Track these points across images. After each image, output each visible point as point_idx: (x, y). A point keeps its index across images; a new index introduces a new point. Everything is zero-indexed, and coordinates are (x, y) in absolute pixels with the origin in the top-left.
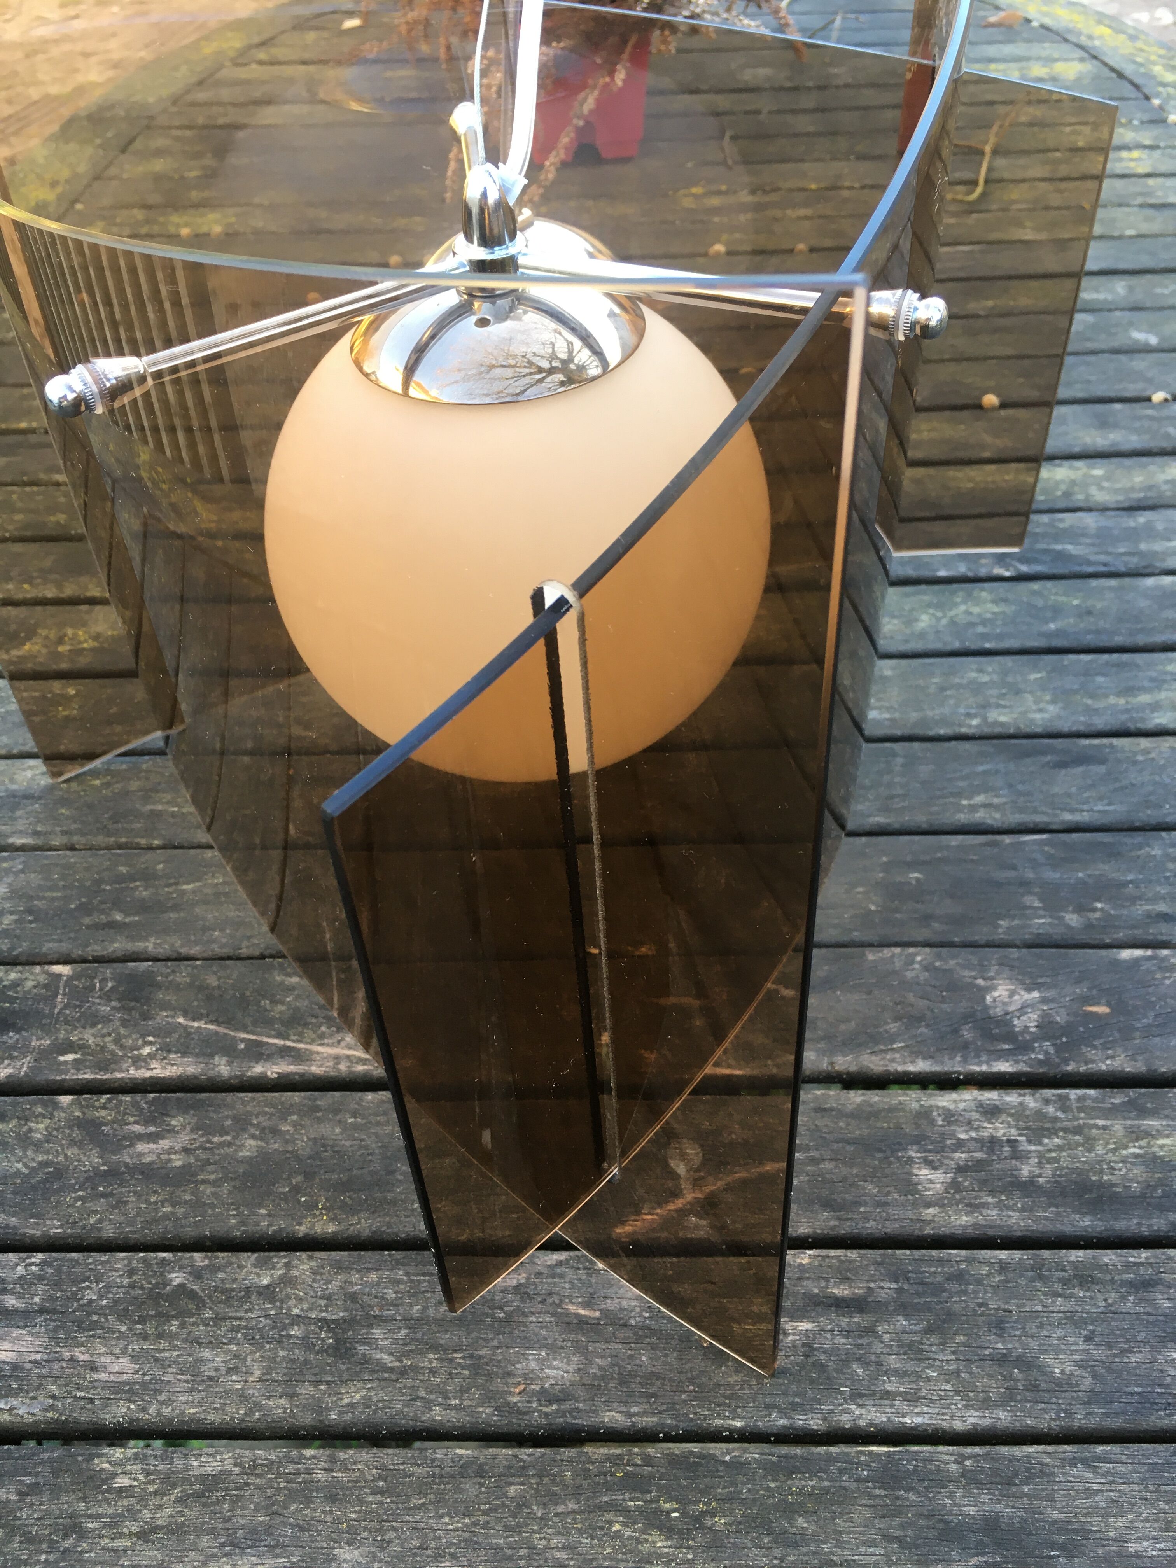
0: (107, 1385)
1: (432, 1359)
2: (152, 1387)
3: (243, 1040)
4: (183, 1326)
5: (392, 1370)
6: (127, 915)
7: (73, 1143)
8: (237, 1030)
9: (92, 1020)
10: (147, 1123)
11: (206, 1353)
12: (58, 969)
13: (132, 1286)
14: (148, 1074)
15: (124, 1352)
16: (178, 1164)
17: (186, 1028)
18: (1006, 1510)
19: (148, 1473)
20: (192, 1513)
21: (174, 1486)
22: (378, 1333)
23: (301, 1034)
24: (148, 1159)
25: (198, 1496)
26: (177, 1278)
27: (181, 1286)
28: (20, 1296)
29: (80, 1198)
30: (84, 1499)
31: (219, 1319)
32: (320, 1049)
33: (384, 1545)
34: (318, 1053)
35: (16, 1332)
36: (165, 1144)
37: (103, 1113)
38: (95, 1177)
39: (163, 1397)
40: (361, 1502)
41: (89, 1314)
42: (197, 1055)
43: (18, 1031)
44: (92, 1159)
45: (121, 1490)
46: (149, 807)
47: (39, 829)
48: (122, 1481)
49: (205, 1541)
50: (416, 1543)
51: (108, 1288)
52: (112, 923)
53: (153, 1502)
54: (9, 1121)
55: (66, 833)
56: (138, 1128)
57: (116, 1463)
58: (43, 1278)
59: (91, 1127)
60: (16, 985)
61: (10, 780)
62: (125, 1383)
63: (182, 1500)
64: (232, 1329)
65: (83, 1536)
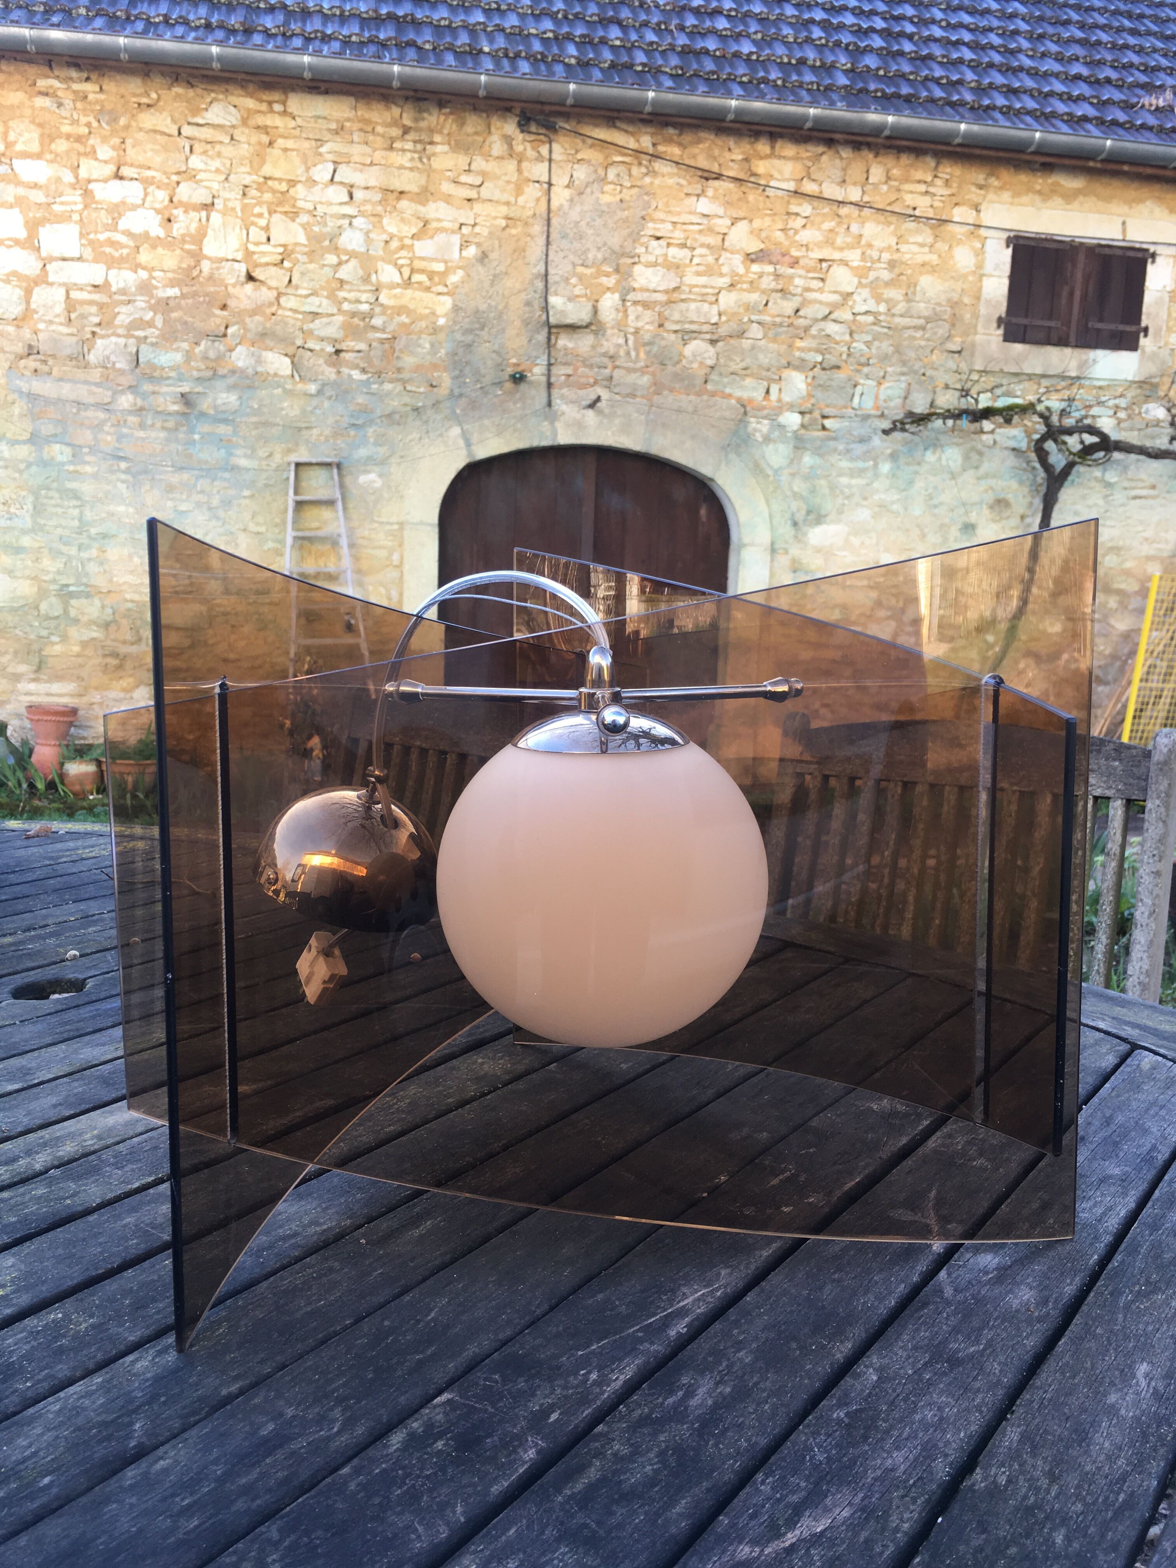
0: (913, 1467)
1: (987, 1334)
2: (929, 1451)
3: (635, 1332)
4: (884, 1421)
5: (984, 1349)
6: (422, 1352)
7: (655, 1434)
8: (620, 1332)
9: (524, 1395)
10: (672, 1392)
11: (918, 1417)
12: (438, 1400)
13: (829, 1435)
14: (620, 1383)
15: (888, 1452)
16: (728, 1390)
17: (593, 1352)
19: (1002, 1466)
20: (1047, 1453)
21: (1020, 1456)
22: (953, 1346)
23: (658, 1307)
24: (710, 1402)
25: (1034, 1447)
26: (839, 1414)
27: (847, 1414)
28: (793, 1492)
29: (716, 1445)
30: (1006, 1501)
31: (892, 1405)
32: (681, 1304)
33: (1112, 1384)
34: (684, 1306)
35: (828, 1501)
36: (701, 1391)
37: (638, 1412)
38: (701, 1433)
39: (941, 1445)
40: (1078, 1385)
41: (839, 1461)
42: (627, 1355)
43: (490, 1435)
44: (681, 1431)
45: (1009, 1481)
47: (234, 1374)
48: (1002, 1480)
49: (1073, 1452)
50: (1117, 1373)
51: (820, 1446)
52: (420, 1363)
53: (1028, 1467)
54: (590, 1464)
55: (262, 1362)
56: (670, 1401)
57: (985, 1479)
58: (783, 1478)
59: (644, 1421)
60: (429, 1426)
61: (134, 1375)
62: (916, 1459)
63: (1034, 1455)
64: (905, 1400)
65: (1038, 1507)
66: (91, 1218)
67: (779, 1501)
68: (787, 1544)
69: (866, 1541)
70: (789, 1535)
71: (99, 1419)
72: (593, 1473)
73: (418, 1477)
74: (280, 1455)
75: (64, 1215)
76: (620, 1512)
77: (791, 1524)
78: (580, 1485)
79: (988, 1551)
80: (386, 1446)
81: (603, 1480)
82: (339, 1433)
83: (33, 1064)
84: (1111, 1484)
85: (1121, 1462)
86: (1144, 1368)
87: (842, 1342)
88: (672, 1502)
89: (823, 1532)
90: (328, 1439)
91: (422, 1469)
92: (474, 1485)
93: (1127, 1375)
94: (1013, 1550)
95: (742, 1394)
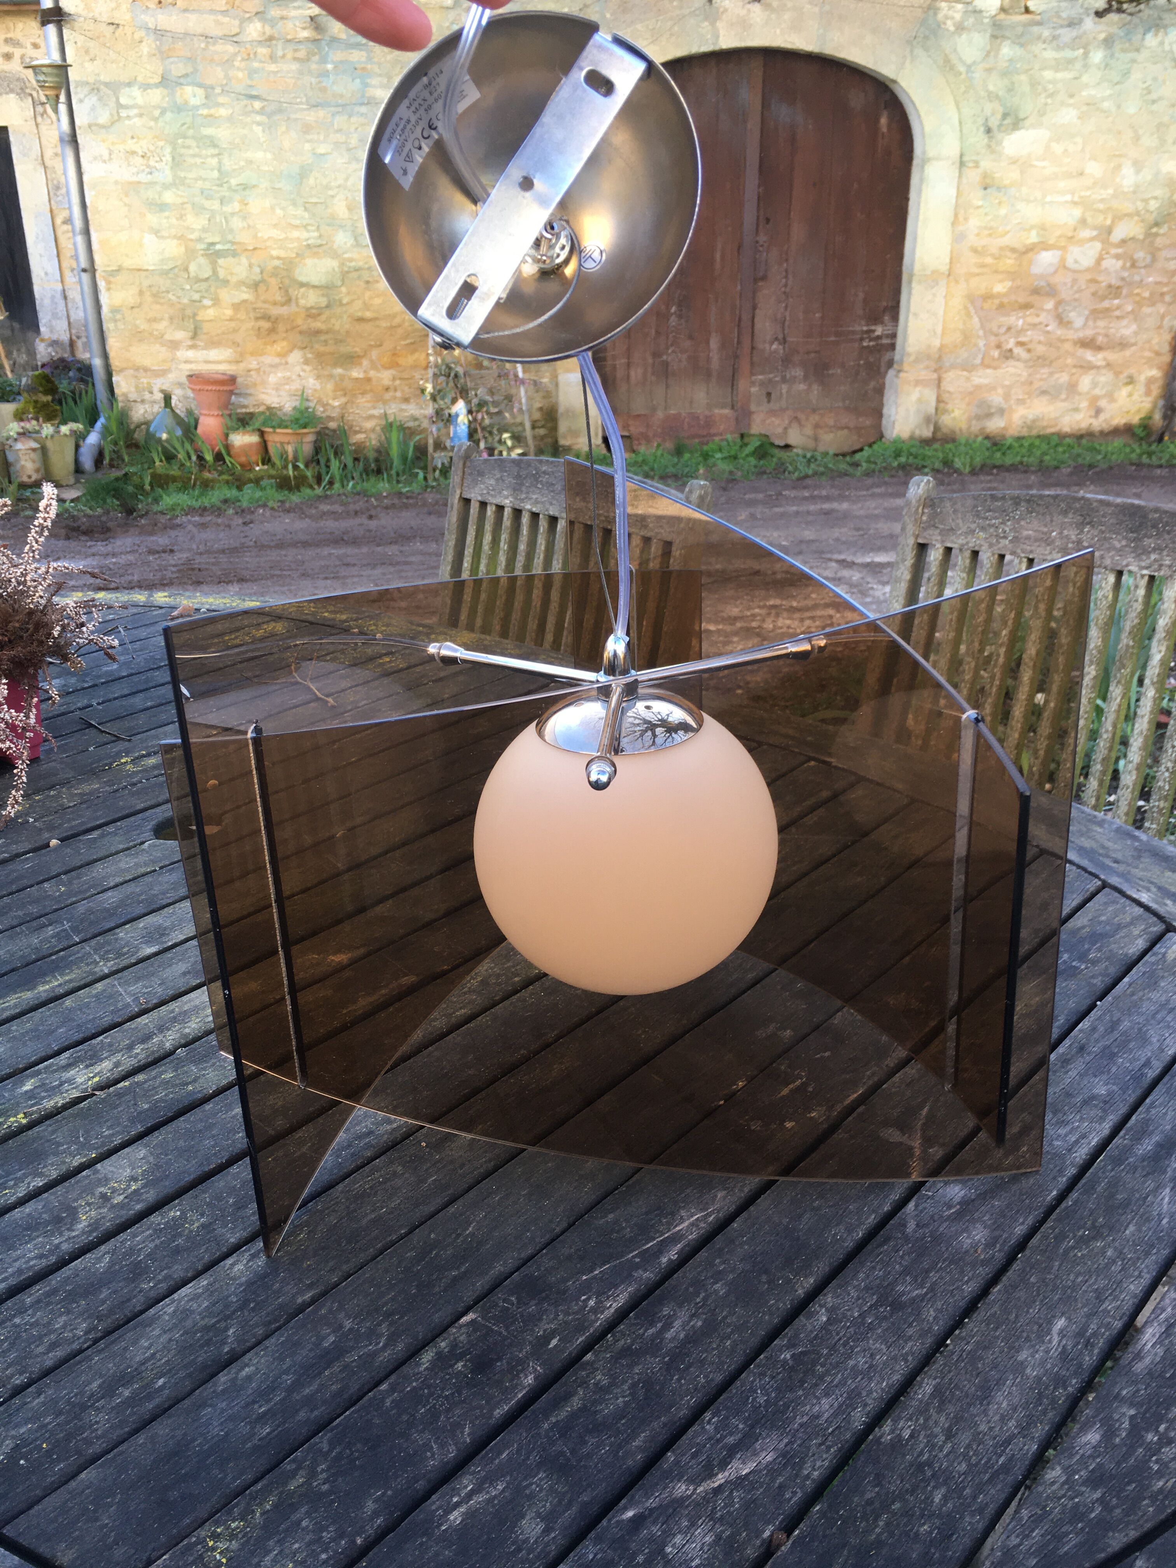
0: (835, 1415)
1: (933, 1276)
2: (853, 1397)
3: (634, 1257)
4: (823, 1366)
5: (926, 1293)
6: (458, 1268)
7: (631, 1366)
8: (622, 1256)
9: (533, 1320)
10: (652, 1324)
11: (851, 1363)
12: (465, 1319)
13: (773, 1377)
14: (612, 1310)
15: (818, 1398)
16: (700, 1323)
17: (594, 1277)
18: (1156, 1138)
19: (910, 1419)
20: (951, 1409)
21: (927, 1410)
22: (900, 1288)
23: (658, 1231)
24: (682, 1336)
25: (942, 1402)
26: (787, 1355)
27: (793, 1356)
28: (731, 1434)
29: (679, 1380)
30: (904, 1455)
31: (833, 1348)
32: (678, 1228)
33: (1028, 1339)
34: (680, 1231)
35: (758, 1445)
36: (677, 1324)
37: (622, 1342)
38: (669, 1368)
39: (864, 1394)
40: (998, 1337)
41: (776, 1404)
42: (622, 1282)
43: (500, 1359)
44: (653, 1364)
45: (912, 1436)
47: (308, 1283)
48: (906, 1434)
49: (974, 1410)
50: (1036, 1327)
51: (763, 1388)
52: (455, 1279)
53: (931, 1423)
54: (575, 1393)
55: (332, 1270)
56: (650, 1331)
57: (892, 1431)
58: (727, 1418)
59: (626, 1352)
60: (454, 1346)
61: (231, 1279)
62: (840, 1406)
63: (940, 1410)
64: (845, 1345)
65: (929, 1463)
66: (208, 1107)
67: (718, 1441)
68: (716, 1485)
69: (780, 1487)
70: (720, 1476)
71: (203, 1323)
72: (576, 1402)
73: (439, 1396)
74: (336, 1367)
75: (186, 1103)
76: (592, 1441)
77: (724, 1465)
78: (563, 1414)
79: (877, 1504)
80: (418, 1365)
81: (584, 1409)
82: (385, 1346)
83: (168, 924)
84: (995, 1446)
85: (1012, 1423)
86: (1061, 1323)
87: (806, 1277)
88: (634, 1435)
89: (747, 1475)
90: (374, 1355)
91: (443, 1390)
92: (481, 1408)
93: (1044, 1330)
94: (897, 1506)
95: (711, 1327)
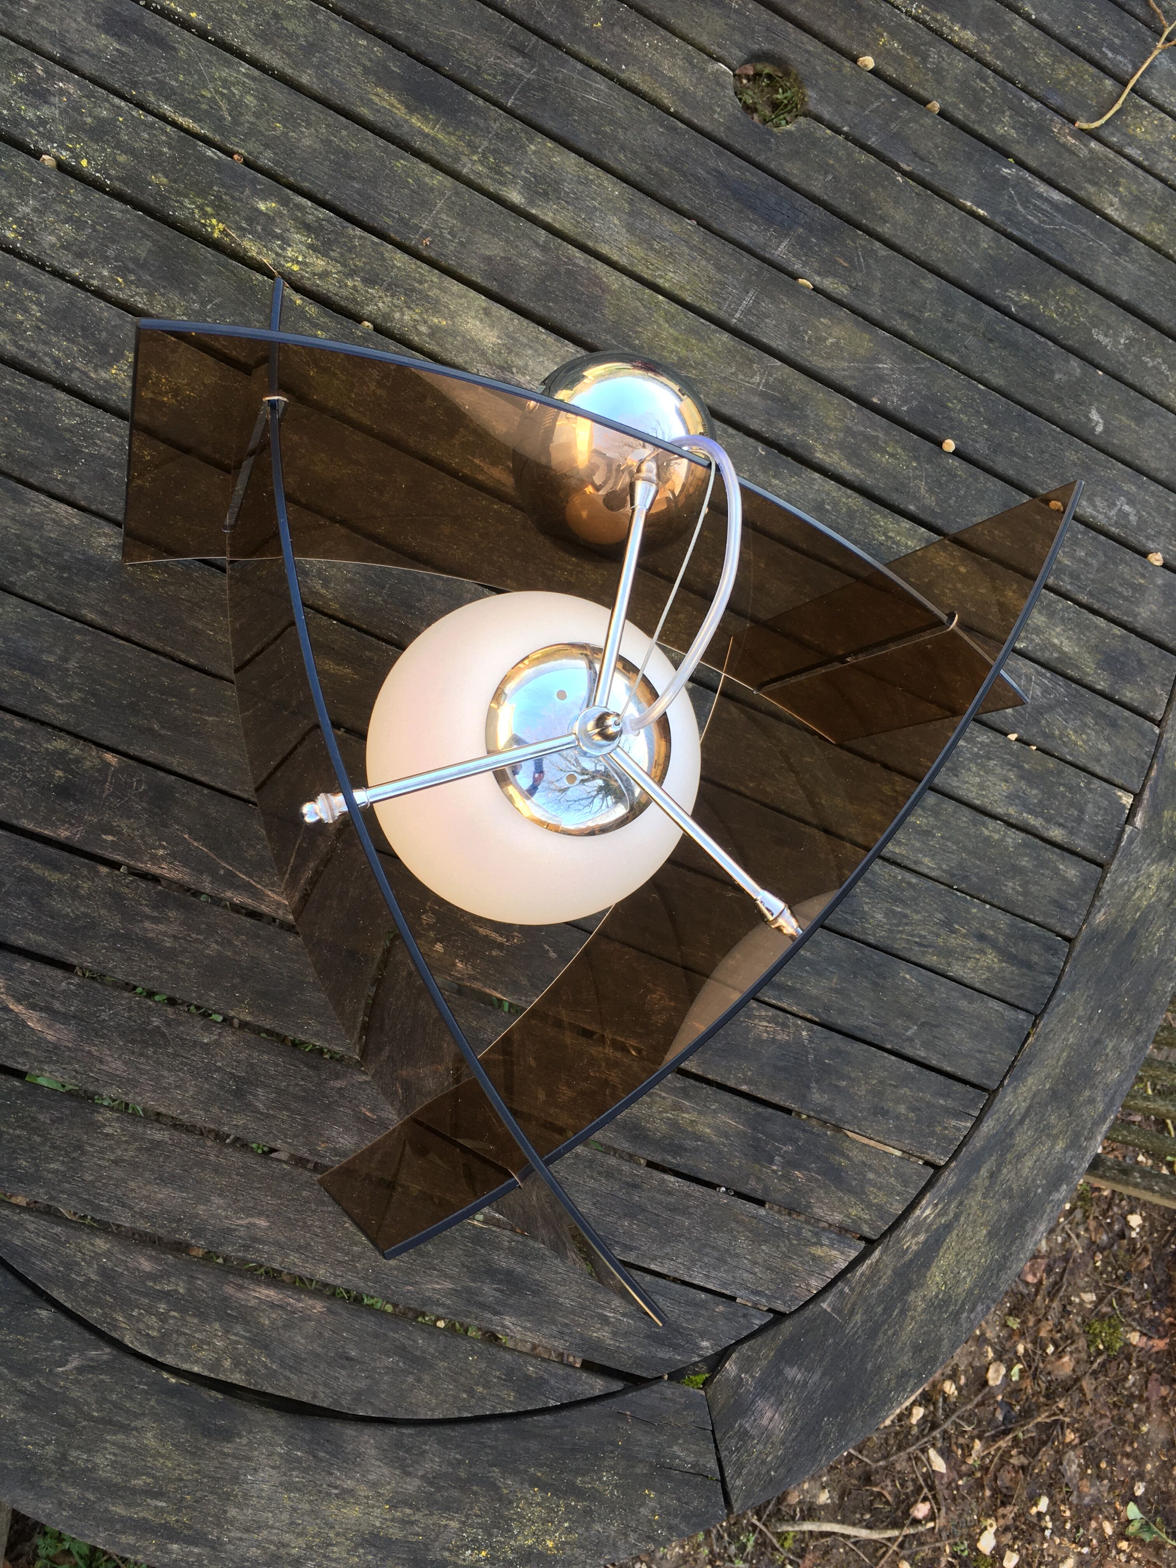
0: (108, 1074)
1: (284, 1115)
2: (131, 1083)
3: (223, 868)
4: (154, 1053)
5: (262, 1114)
6: (163, 727)
7: (105, 906)
8: (221, 858)
9: (127, 812)
10: (154, 908)
11: (166, 1073)
12: (109, 757)
13: (129, 1018)
14: (159, 871)
15: (120, 1058)
16: (168, 945)
17: (189, 844)
19: (123, 1130)
20: (143, 1158)
21: (136, 1140)
22: (260, 1091)
23: (261, 878)
24: (151, 935)
25: (148, 1150)
26: (156, 1022)
27: (158, 1027)
28: (63, 1003)
29: (104, 947)
30: (87, 1133)
31: (176, 1055)
32: (270, 893)
33: (236, 1201)
34: (268, 896)
35: (58, 1026)
36: (162, 927)
37: (127, 891)
38: (115, 936)
39: (137, 1090)
40: (230, 1177)
41: (102, 1028)
42: (193, 869)
43: (77, 802)
44: (115, 923)
45: (107, 1135)
46: (193, 622)
47: (106, 609)
48: (107, 1130)
49: (147, 1174)
50: (251, 1205)
51: (116, 1014)
52: (151, 730)
53: (124, 1146)
54: (64, 874)
55: (126, 622)
56: (147, 910)
57: (107, 1120)
58: (76, 995)
59: (117, 898)
60: (78, 760)
61: (88, 541)
62: (117, 1076)
63: (139, 1149)
64: (182, 1063)
65: (84, 1153)
67: (53, 996)
68: (11, 1007)
69: (26, 1053)
70: (20, 1007)
71: (33, 545)
72: (54, 877)
73: (24, 771)
74: (25, 677)
76: (22, 903)
77: (33, 1007)
78: (41, 872)
79: (34, 1124)
80: (48, 741)
81: (50, 885)
82: (61, 706)
84: (116, 1197)
85: (144, 1205)
86: (263, 1223)
87: (250, 1013)
88: (38, 931)
89: (29, 1027)
90: (48, 700)
91: (31, 770)
92: (24, 807)
93: (255, 1210)
94: (38, 1139)
95: (170, 955)
